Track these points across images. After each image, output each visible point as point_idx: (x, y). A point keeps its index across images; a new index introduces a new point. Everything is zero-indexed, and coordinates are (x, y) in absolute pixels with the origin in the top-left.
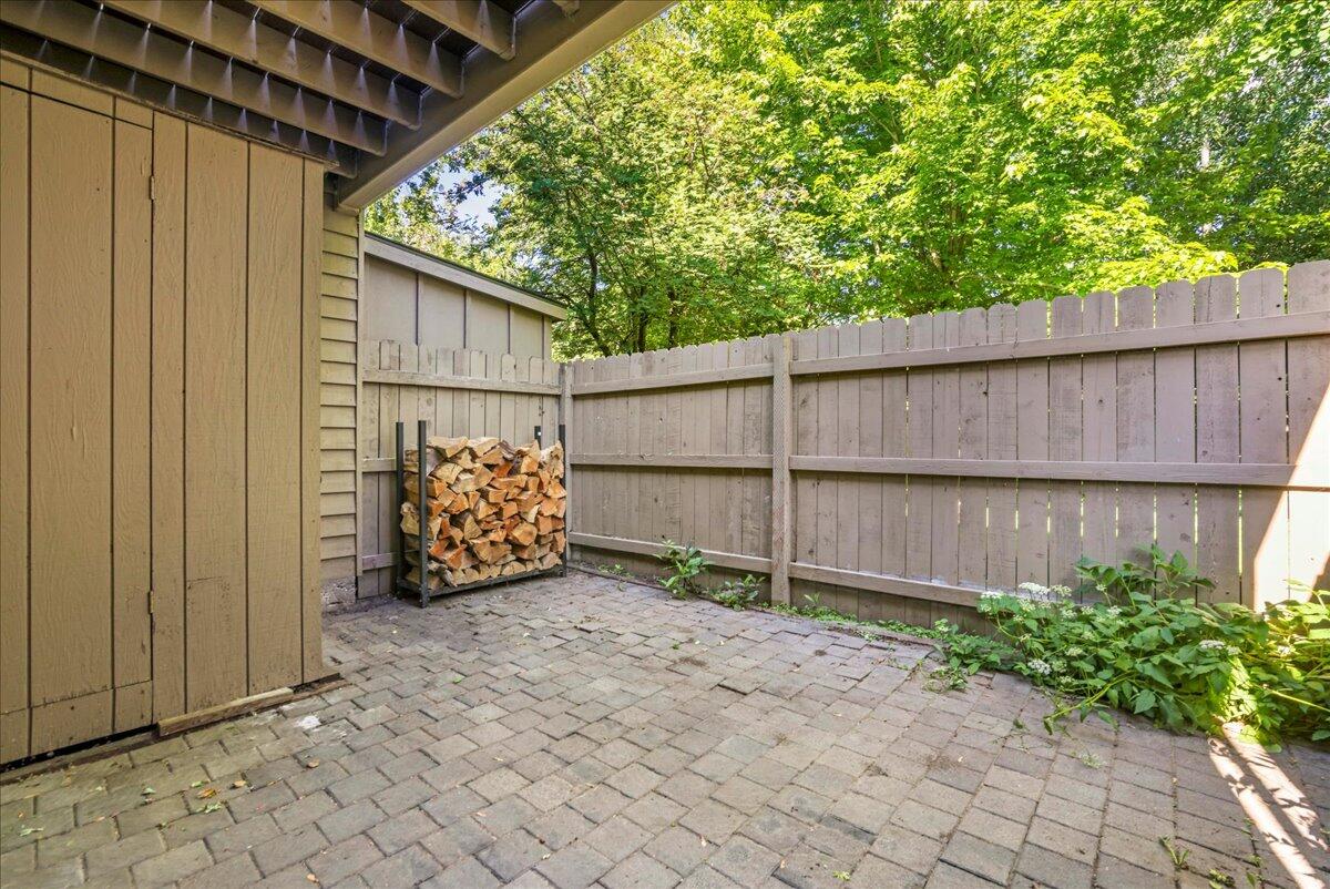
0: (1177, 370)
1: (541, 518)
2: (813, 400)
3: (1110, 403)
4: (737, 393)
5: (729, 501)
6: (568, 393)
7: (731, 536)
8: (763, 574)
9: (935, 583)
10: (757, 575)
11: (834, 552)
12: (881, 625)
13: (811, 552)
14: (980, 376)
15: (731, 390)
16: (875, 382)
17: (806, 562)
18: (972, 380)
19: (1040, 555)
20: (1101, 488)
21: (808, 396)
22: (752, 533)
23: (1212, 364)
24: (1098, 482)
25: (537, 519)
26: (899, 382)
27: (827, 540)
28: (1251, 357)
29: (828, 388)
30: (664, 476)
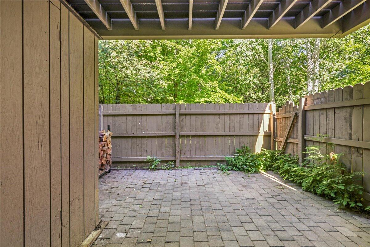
0: (246, 116)
1: (108, 155)
2: (184, 119)
3: (238, 122)
4: (164, 117)
5: (162, 144)
6: (102, 114)
7: (163, 152)
8: (173, 161)
9: (211, 156)
10: (172, 161)
11: (190, 153)
12: (201, 167)
13: (185, 154)
14: (218, 116)
15: (162, 116)
16: (198, 116)
17: (183, 156)
18: (217, 117)
19: (228, 149)
20: (237, 136)
21: (183, 119)
22: (169, 151)
23: (250, 116)
24: (237, 135)
25: (106, 155)
26: (203, 116)
27: (188, 151)
28: (255, 115)
29: (188, 117)
30: (141, 138)
